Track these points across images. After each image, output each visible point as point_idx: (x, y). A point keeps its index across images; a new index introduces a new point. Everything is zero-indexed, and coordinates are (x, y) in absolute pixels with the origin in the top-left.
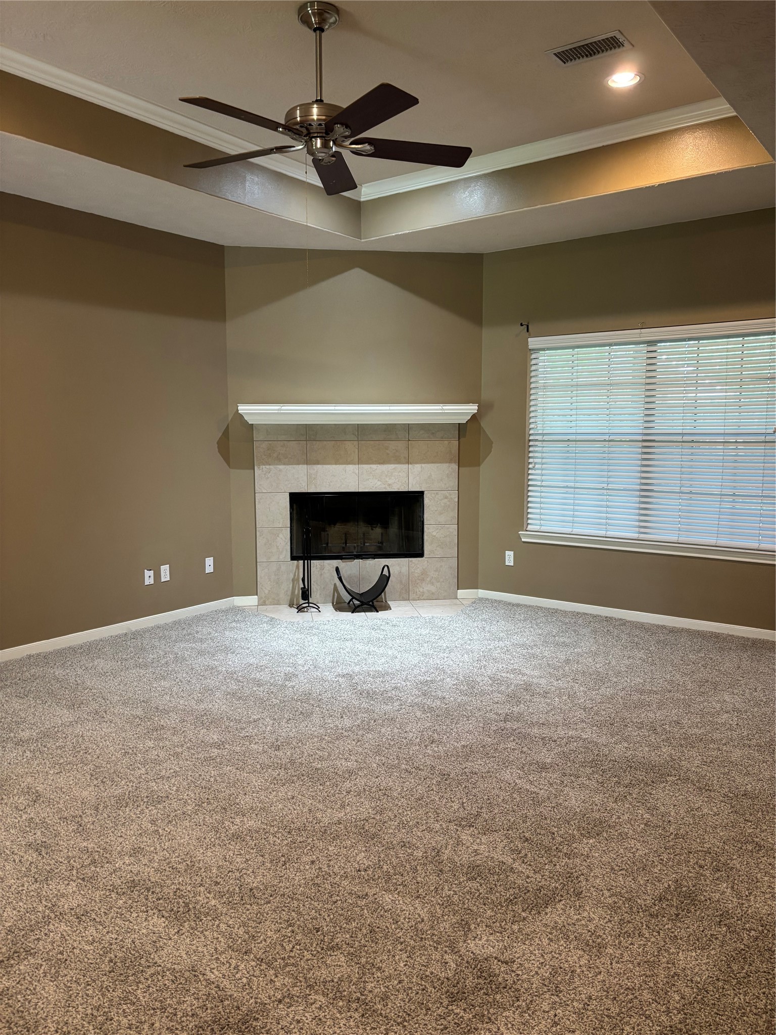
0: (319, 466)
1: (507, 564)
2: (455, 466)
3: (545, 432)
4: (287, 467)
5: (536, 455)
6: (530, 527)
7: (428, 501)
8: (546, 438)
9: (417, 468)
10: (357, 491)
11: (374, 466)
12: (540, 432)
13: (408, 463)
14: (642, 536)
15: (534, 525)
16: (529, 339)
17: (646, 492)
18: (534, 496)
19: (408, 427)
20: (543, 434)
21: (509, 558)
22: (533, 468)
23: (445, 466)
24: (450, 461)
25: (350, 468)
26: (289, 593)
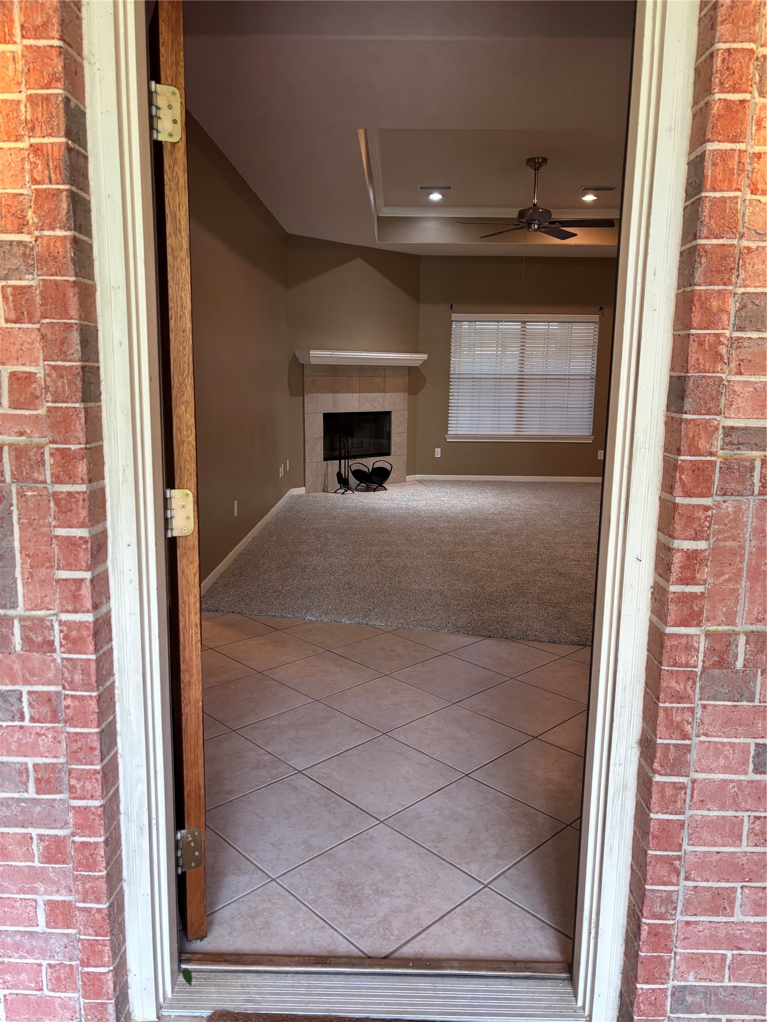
0: (339, 394)
1: (436, 456)
2: (406, 394)
3: (460, 373)
4: (322, 395)
5: (455, 387)
6: (449, 433)
7: (394, 418)
8: (460, 376)
9: (388, 395)
10: (358, 411)
11: (367, 394)
12: (457, 373)
13: (384, 392)
14: (519, 433)
15: (452, 431)
16: (452, 314)
17: (520, 408)
18: (452, 413)
19: (385, 368)
20: (459, 374)
21: (438, 453)
22: (453, 395)
23: (402, 394)
24: (404, 392)
25: (356, 395)
26: (323, 484)
